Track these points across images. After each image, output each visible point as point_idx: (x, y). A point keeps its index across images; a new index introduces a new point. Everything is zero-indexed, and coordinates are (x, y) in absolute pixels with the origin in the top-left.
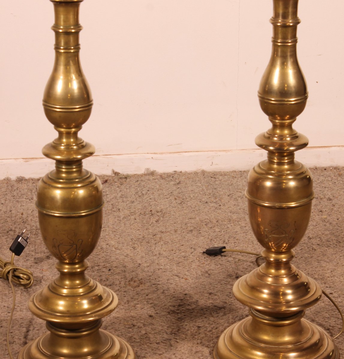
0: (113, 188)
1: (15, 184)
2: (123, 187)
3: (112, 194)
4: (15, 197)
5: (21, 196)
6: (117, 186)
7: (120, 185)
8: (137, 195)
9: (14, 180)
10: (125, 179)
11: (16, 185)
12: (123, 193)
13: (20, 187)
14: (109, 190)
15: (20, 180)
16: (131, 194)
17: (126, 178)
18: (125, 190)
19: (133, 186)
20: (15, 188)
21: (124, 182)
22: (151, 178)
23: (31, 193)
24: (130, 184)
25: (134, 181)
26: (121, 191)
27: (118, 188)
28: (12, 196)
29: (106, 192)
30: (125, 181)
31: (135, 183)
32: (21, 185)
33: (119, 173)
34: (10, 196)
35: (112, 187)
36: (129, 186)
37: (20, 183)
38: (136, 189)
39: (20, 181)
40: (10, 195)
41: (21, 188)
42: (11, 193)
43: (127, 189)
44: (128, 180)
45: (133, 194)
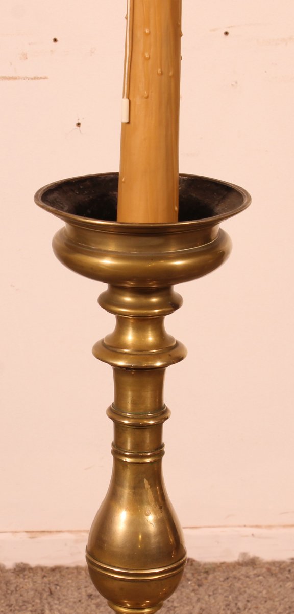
0: (184, 594)
1: (12, 578)
2: (202, 590)
3: (183, 607)
4: (12, 608)
5: (23, 605)
6: (191, 589)
7: (196, 587)
8: (228, 609)
9: (10, 570)
10: (205, 575)
11: (14, 581)
12: (204, 606)
13: (21, 586)
14: (178, 598)
15: (22, 570)
16: (218, 607)
17: (207, 572)
18: (206, 597)
19: (220, 591)
20: (12, 588)
21: (204, 581)
22: (252, 572)
23: (41, 599)
24: (214, 585)
25: (222, 579)
26: (198, 600)
27: (193, 594)
28: (7, 605)
29: (173, 602)
30: (206, 578)
31: (222, 583)
32: (22, 580)
33: (194, 561)
34: (4, 605)
35: (183, 590)
36: (212, 589)
37: (22, 575)
38: (225, 596)
39: (20, 571)
40: (4, 603)
41: (23, 588)
42: (6, 597)
43: (210, 596)
44: (211, 577)
45: (220, 608)
